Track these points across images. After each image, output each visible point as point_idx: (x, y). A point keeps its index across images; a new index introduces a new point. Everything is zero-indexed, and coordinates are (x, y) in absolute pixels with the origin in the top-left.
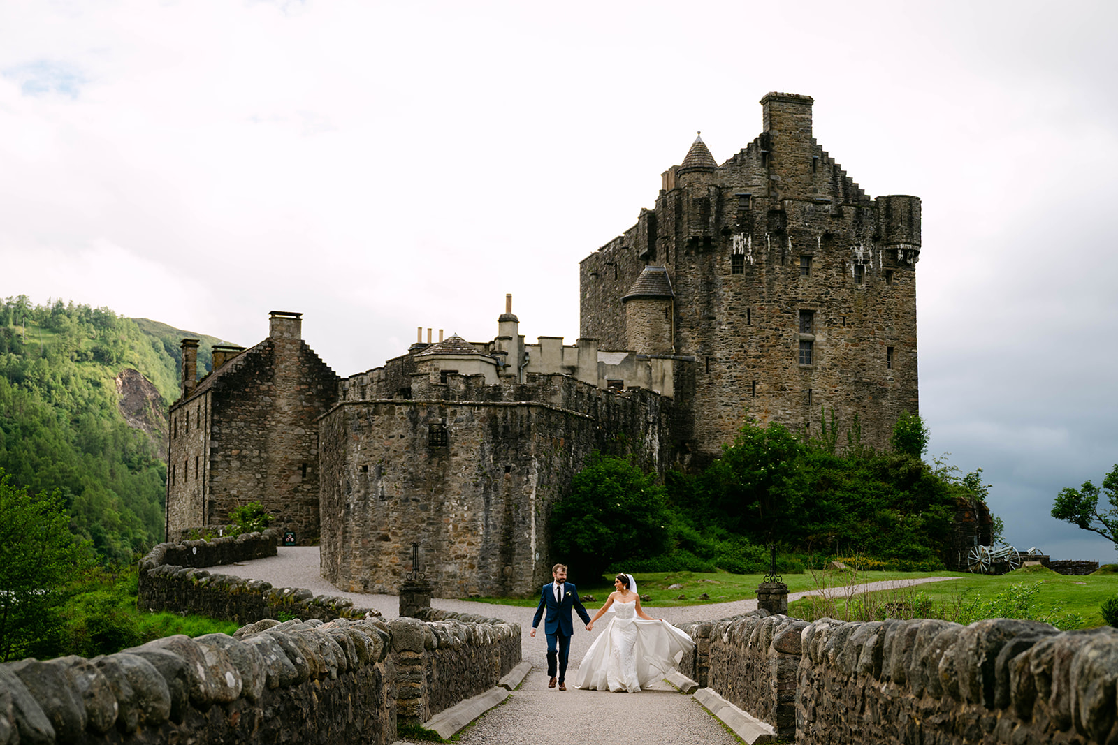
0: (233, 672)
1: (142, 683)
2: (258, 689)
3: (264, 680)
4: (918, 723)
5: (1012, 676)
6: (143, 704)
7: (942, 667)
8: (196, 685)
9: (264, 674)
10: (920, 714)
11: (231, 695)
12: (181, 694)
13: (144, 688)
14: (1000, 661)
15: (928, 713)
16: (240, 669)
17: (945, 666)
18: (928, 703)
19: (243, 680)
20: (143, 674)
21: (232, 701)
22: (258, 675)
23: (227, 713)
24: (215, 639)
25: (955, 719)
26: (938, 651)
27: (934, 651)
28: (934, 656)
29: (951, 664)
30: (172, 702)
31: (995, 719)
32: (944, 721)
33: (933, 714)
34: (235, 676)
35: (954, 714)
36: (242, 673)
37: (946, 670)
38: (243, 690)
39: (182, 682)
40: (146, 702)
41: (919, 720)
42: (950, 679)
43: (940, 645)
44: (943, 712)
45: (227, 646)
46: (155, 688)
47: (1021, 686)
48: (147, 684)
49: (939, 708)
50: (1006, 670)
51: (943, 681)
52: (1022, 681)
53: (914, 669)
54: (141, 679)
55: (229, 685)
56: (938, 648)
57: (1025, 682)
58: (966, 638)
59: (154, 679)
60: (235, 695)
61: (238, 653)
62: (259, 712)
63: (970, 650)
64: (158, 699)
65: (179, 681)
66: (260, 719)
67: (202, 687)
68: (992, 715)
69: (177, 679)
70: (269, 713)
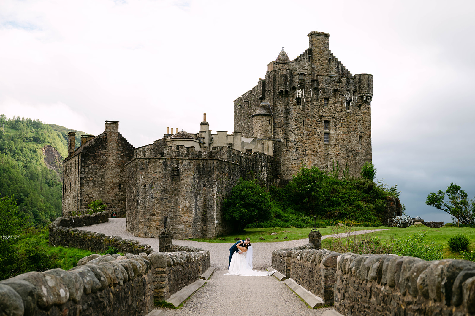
0: (64, 288)
1: (7, 301)
2: (78, 296)
3: (82, 291)
4: (403, 308)
5: (465, 291)
6: (8, 312)
7: (419, 283)
8: (41, 298)
9: (83, 288)
10: (404, 303)
11: (62, 301)
12: (31, 305)
13: (8, 303)
14: (457, 282)
15: (409, 303)
16: (68, 287)
17: (421, 282)
18: (409, 298)
19: (70, 292)
20: (8, 295)
21: (63, 304)
22: (79, 288)
23: (61, 310)
24: (56, 271)
25: (426, 308)
26: (415, 274)
27: (413, 274)
28: (413, 276)
29: (424, 281)
30: (25, 310)
31: (451, 311)
32: (419, 309)
33: (412, 304)
34: (65, 291)
35: (425, 305)
36: (69, 289)
37: (421, 284)
38: (70, 297)
39: (31, 298)
40: (10, 311)
41: (404, 306)
42: (423, 288)
43: (416, 270)
44: (418, 304)
45: (62, 275)
46: (14, 303)
47: (471, 297)
48: (10, 301)
49: (416, 302)
50: (460, 288)
51: (420, 289)
52: (471, 294)
53: (401, 282)
54: (7, 298)
55: (62, 295)
56: (415, 272)
57: (473, 295)
58: (433, 269)
59: (14, 298)
60: (65, 301)
61: (68, 279)
62: (80, 307)
63: (436, 275)
64: (16, 309)
65: (30, 298)
66: (80, 311)
67: (45, 299)
68: (449, 309)
69: (29, 297)
70: (85, 307)
